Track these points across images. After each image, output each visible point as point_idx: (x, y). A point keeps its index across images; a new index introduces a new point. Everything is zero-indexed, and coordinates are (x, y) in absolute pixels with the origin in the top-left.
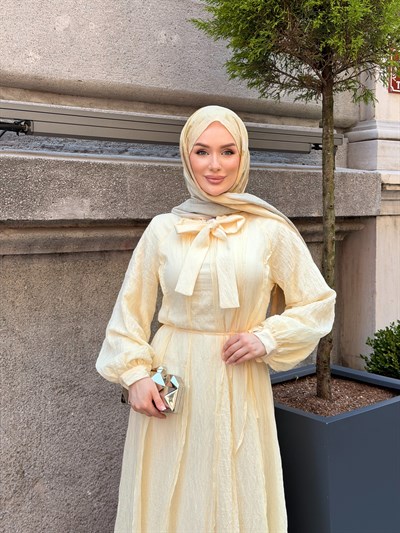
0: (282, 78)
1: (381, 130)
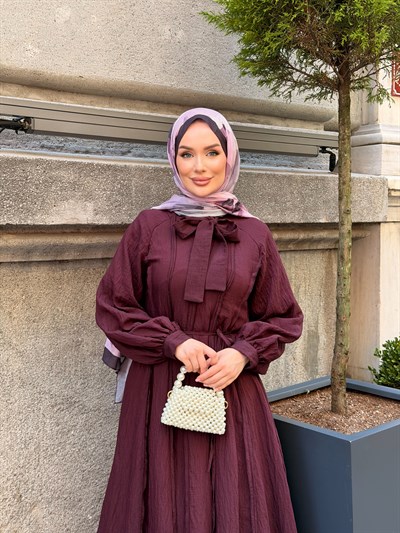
0: (296, 76)
1: (385, 134)
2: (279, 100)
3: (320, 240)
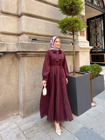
0: (68, 33)
1: (79, 41)
2: (66, 36)
3: (71, 54)
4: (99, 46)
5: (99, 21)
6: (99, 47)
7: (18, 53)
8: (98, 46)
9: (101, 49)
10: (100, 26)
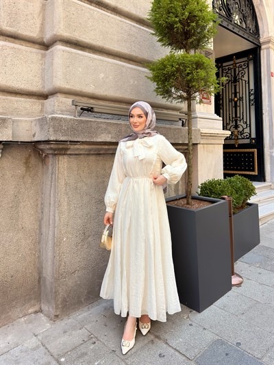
4: (243, 130)
5: (243, 67)
6: (242, 133)
7: (42, 146)
8: (240, 129)
9: (247, 138)
10: (246, 78)
